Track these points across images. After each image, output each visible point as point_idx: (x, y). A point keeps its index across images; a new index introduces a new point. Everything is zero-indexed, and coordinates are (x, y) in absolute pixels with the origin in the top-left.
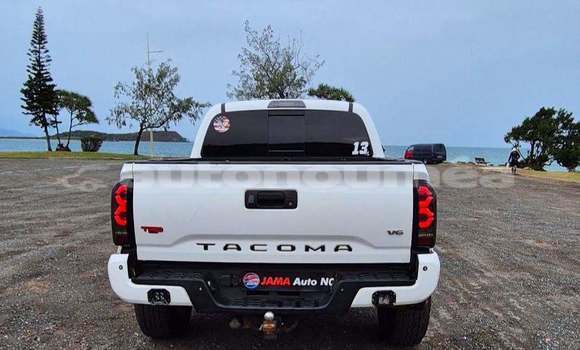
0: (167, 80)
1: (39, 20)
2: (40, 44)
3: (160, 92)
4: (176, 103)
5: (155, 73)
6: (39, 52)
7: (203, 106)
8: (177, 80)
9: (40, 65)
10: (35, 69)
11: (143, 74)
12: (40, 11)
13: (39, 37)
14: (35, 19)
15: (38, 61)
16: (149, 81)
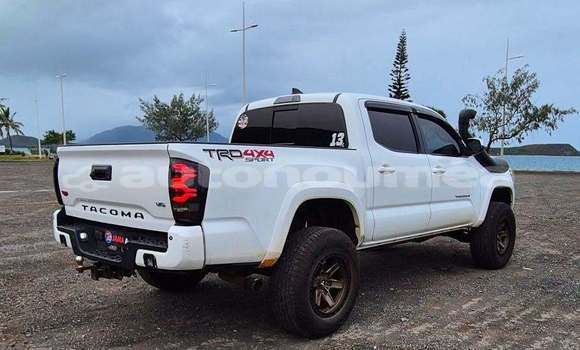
0: (523, 87)
1: (403, 41)
2: (401, 63)
3: (515, 101)
4: (531, 111)
5: (510, 81)
6: (400, 72)
7: (565, 113)
8: (535, 86)
9: (400, 84)
10: (395, 88)
11: (496, 83)
12: (404, 33)
13: (402, 57)
14: (398, 41)
15: (399, 80)
16: (503, 89)
